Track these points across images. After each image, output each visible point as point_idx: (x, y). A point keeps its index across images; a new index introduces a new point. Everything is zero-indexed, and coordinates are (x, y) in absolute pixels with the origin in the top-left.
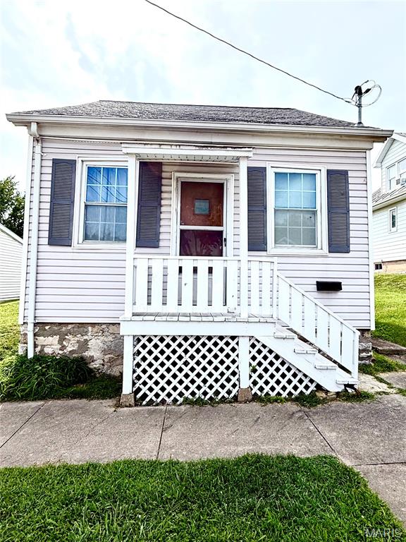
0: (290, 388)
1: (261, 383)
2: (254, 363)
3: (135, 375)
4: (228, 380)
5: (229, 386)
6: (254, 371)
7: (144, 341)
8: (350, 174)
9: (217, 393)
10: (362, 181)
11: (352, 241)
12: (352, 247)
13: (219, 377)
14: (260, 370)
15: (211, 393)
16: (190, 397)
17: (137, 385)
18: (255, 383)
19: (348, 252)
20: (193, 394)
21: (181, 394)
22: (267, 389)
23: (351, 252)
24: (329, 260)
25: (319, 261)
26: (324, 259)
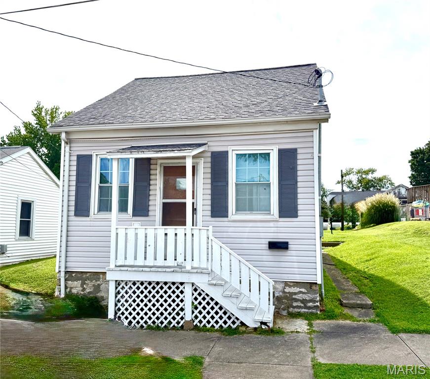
0: (221, 322)
1: (200, 317)
2: (196, 303)
4: (178, 314)
5: (178, 318)
6: (196, 308)
8: (299, 151)
9: (170, 323)
10: (309, 156)
11: (299, 207)
12: (300, 213)
14: (200, 308)
18: (196, 317)
19: (296, 216)
20: (154, 322)
21: (146, 322)
22: (204, 322)
23: (299, 217)
24: (280, 224)
25: (272, 224)
26: (276, 223)
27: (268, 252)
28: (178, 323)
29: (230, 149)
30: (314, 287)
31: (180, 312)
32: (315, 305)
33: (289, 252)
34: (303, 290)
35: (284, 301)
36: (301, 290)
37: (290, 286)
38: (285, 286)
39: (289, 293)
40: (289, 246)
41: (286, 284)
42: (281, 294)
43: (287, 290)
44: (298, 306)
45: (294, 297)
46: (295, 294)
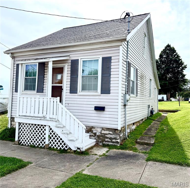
0: (61, 146)
1: (52, 143)
2: (51, 136)
3: (19, 135)
4: (43, 140)
5: (43, 142)
6: (51, 138)
7: (22, 124)
8: (112, 58)
9: (39, 144)
10: (117, 61)
11: (111, 89)
12: (111, 91)
13: (40, 139)
14: (52, 138)
15: (38, 144)
16: (32, 144)
17: (20, 139)
18: (50, 143)
19: (109, 93)
20: (33, 144)
21: (30, 143)
22: (54, 145)
23: (111, 94)
24: (101, 97)
25: (97, 97)
26: (99, 97)
27: (95, 112)
28: (43, 145)
29: (79, 58)
30: (116, 132)
31: (44, 140)
32: (116, 141)
33: (105, 112)
34: (111, 133)
35: (101, 138)
36: (110, 132)
37: (104, 130)
38: (102, 130)
39: (104, 133)
40: (105, 109)
41: (103, 129)
42: (100, 134)
43: (103, 132)
44: (107, 141)
45: (106, 136)
46: (107, 134)
